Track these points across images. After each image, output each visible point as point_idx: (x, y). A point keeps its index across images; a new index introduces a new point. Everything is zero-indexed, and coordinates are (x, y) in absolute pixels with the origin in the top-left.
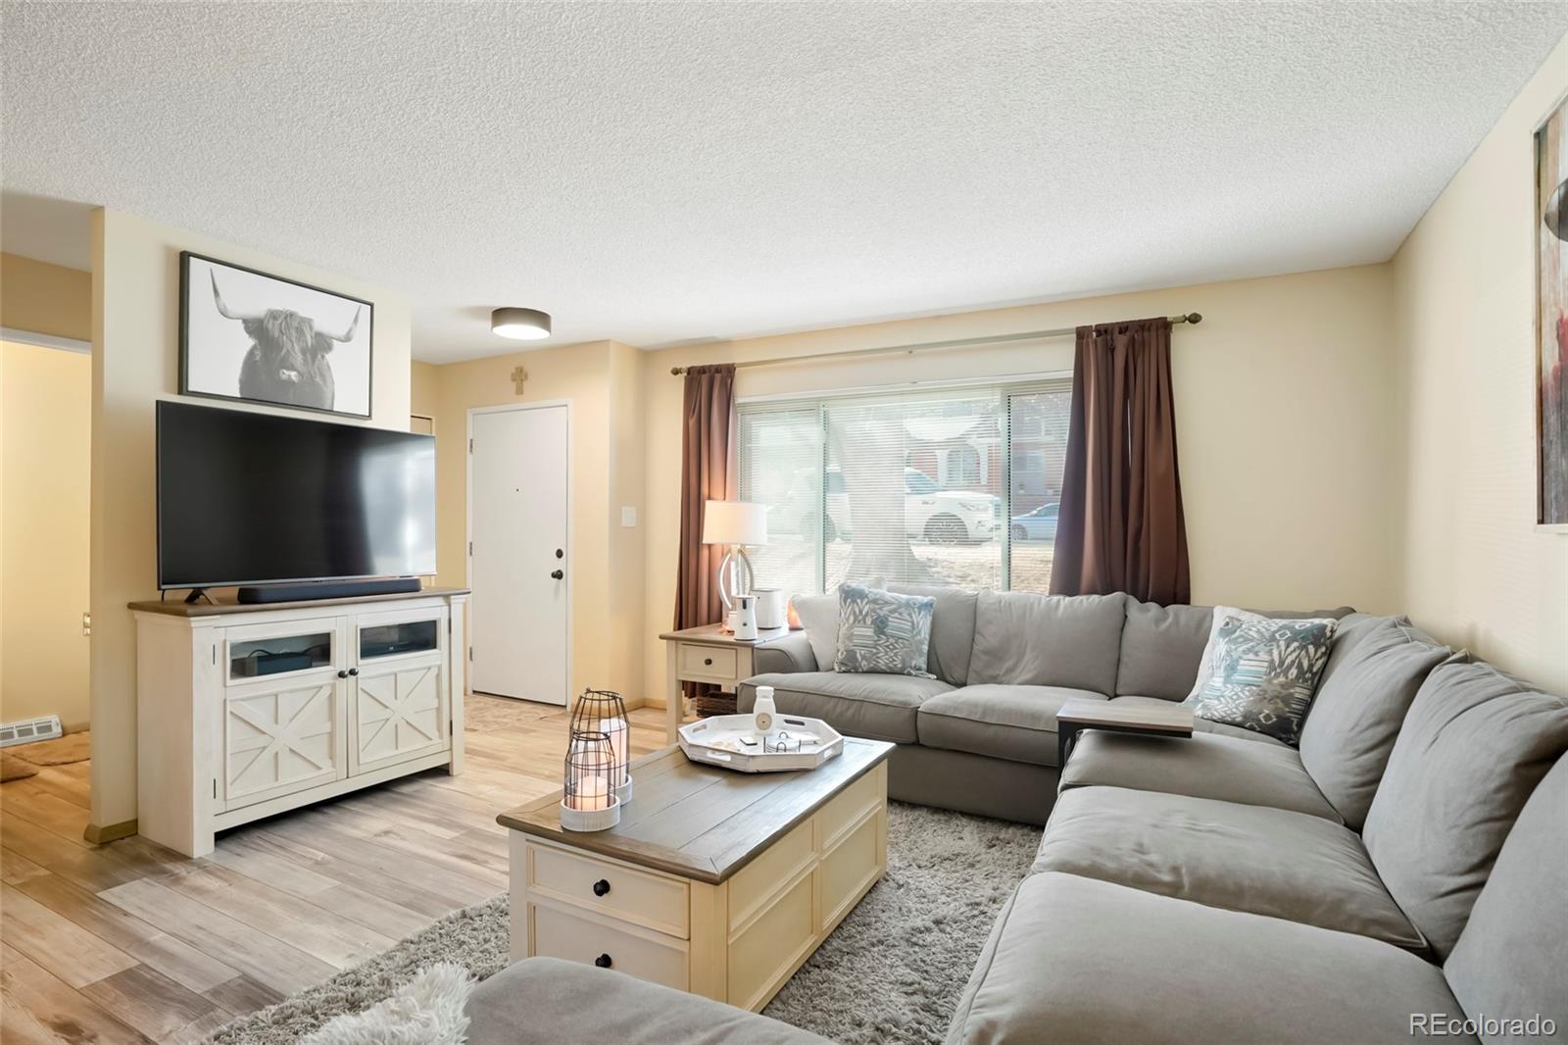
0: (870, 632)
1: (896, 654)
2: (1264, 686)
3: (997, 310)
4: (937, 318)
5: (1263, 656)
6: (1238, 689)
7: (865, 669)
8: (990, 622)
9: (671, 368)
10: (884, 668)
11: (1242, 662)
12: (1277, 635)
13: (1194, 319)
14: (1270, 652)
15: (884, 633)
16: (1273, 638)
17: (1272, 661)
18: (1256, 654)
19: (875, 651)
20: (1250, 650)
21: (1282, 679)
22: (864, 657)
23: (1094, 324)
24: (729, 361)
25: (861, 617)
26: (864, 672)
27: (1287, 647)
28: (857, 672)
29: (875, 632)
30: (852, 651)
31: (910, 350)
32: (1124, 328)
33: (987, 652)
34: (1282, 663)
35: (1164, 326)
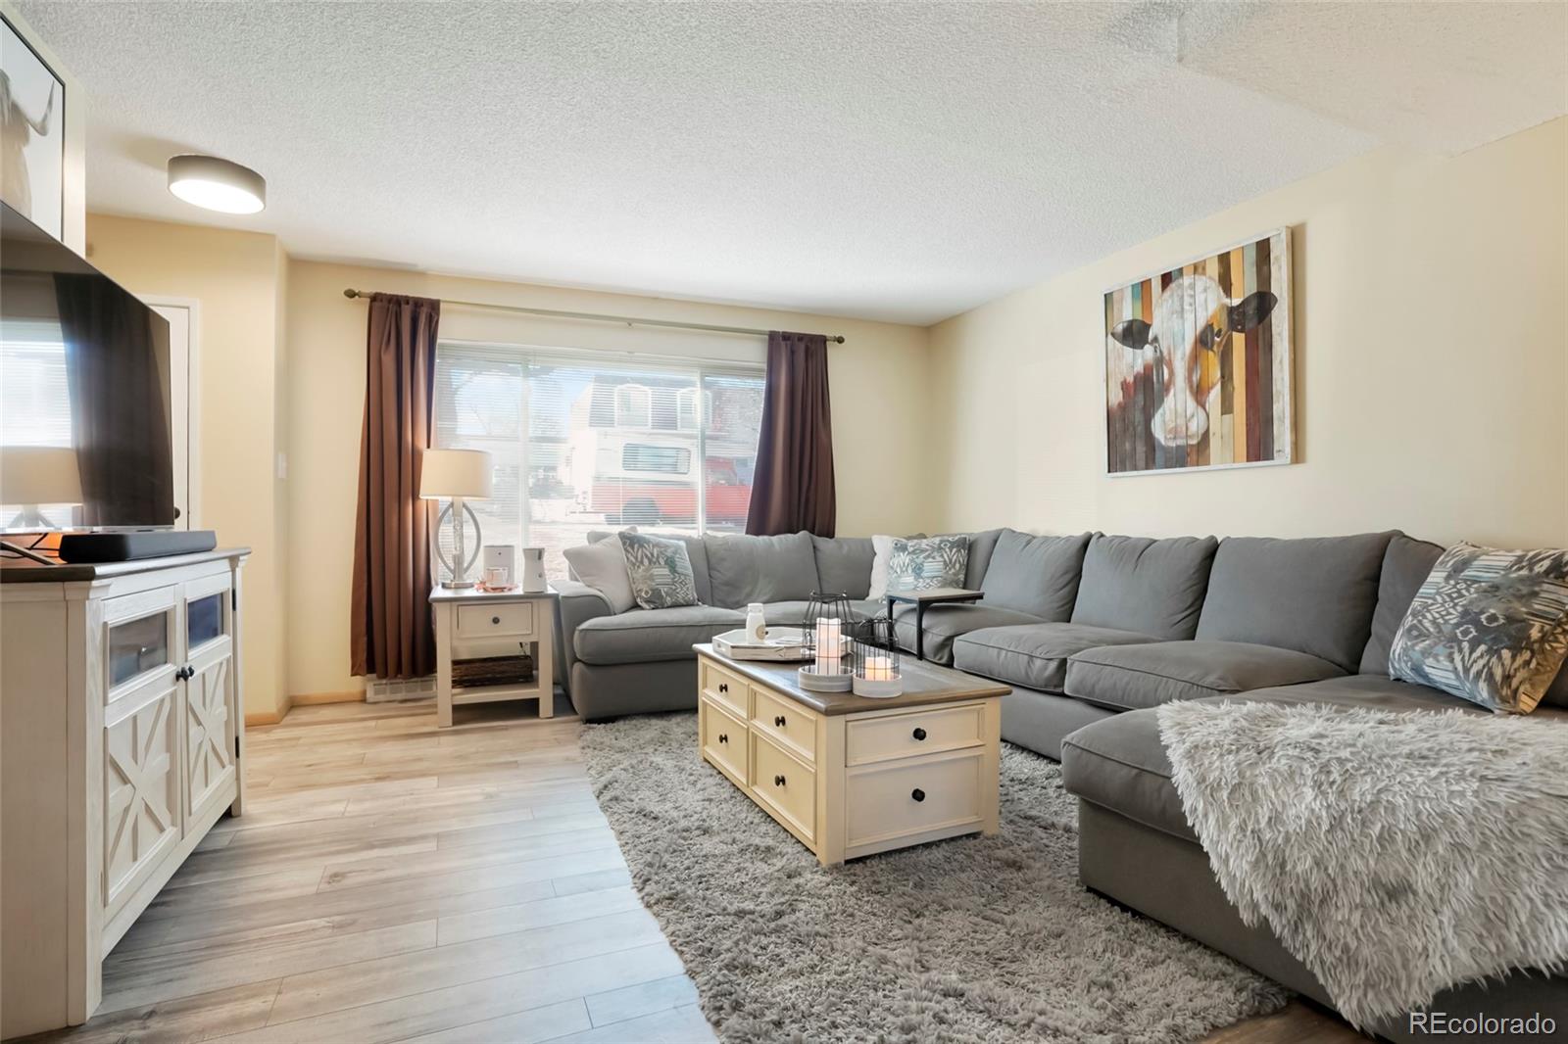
0: (666, 571)
1: (688, 589)
2: (945, 576)
3: (697, 303)
4: (655, 299)
5: (939, 559)
6: (928, 581)
7: (669, 604)
8: (723, 559)
9: (346, 288)
10: (682, 601)
11: (925, 564)
12: (942, 545)
13: (840, 340)
14: (942, 556)
15: (676, 572)
16: (940, 548)
17: (945, 561)
18: (934, 558)
19: (674, 587)
20: (928, 557)
21: (953, 570)
22: (667, 594)
23: (781, 331)
24: (433, 296)
25: (654, 560)
26: (668, 607)
27: (951, 551)
28: (663, 608)
29: (670, 571)
30: (657, 589)
31: (630, 322)
32: (801, 337)
33: (727, 584)
34: (951, 560)
35: (823, 340)
